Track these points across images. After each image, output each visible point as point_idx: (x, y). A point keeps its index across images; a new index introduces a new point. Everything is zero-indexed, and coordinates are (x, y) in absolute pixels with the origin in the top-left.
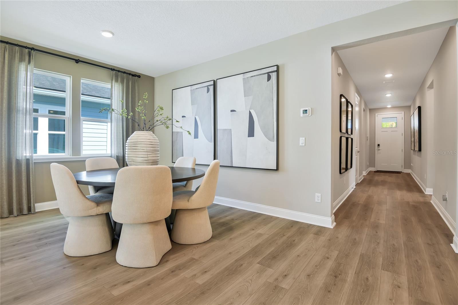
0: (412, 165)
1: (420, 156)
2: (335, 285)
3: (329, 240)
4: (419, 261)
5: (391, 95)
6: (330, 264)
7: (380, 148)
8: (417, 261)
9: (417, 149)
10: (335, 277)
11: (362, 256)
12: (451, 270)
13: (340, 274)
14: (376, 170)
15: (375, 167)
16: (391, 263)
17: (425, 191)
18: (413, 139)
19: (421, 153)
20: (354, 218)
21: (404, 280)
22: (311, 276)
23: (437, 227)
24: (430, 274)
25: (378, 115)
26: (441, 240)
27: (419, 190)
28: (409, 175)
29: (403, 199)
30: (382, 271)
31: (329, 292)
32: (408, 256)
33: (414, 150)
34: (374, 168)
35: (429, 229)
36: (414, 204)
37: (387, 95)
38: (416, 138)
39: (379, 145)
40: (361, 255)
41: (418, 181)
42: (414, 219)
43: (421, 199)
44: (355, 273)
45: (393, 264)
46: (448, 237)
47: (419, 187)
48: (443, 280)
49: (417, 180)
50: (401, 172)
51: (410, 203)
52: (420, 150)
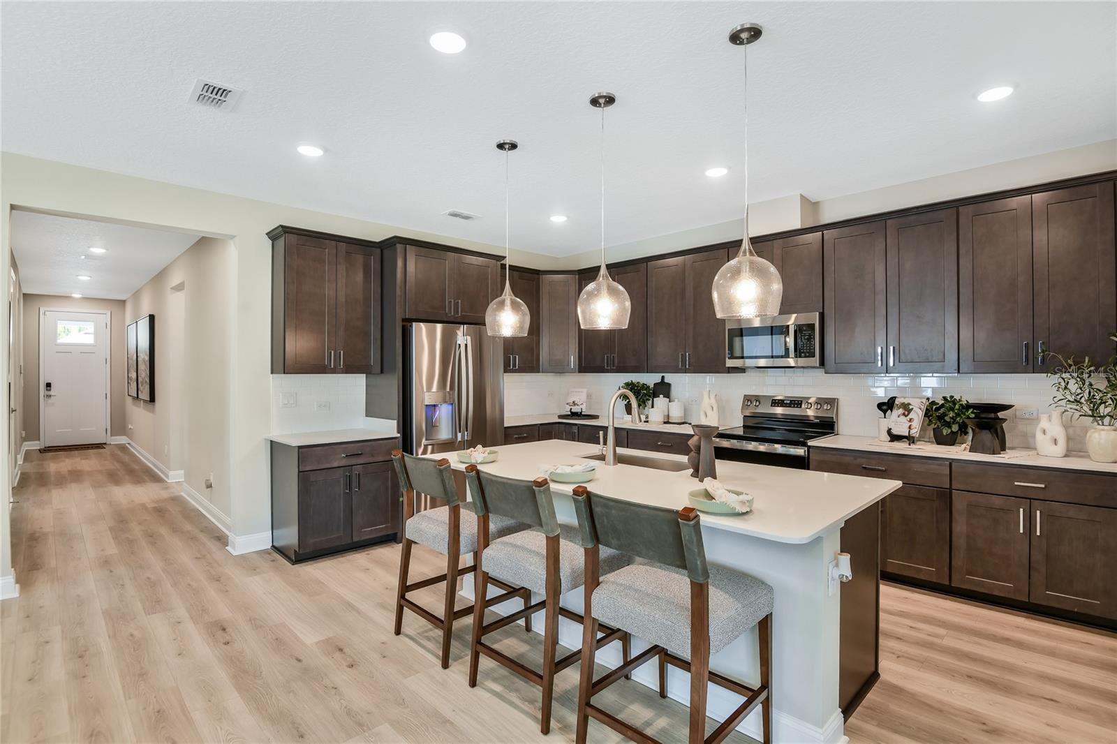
0: (130, 427)
1: (153, 411)
2: (87, 666)
3: (28, 617)
4: (191, 583)
5: (89, 278)
6: (58, 648)
7: (52, 393)
8: (189, 585)
9: (145, 395)
10: (80, 657)
11: (106, 613)
12: (232, 576)
13: (85, 651)
14: (43, 447)
15: (39, 440)
16: (155, 602)
17: (167, 476)
18: (134, 375)
19: (154, 405)
20: (53, 563)
21: (182, 612)
22: (36, 678)
23: (202, 531)
24: (211, 592)
25: (47, 313)
26: (212, 546)
27: (156, 479)
28: (123, 448)
29: (133, 501)
30: (148, 617)
31: (84, 677)
32: (175, 585)
33: (138, 397)
34: (38, 442)
35: (192, 538)
36: (156, 505)
37: (79, 277)
38: (143, 376)
39: (49, 385)
40: (103, 613)
41: (148, 460)
42: (164, 531)
43: (165, 494)
44: (109, 637)
45: (158, 602)
46: (220, 540)
47: (153, 470)
48: (227, 591)
49: (142, 456)
50: (105, 444)
51: (147, 505)
52: (152, 399)
